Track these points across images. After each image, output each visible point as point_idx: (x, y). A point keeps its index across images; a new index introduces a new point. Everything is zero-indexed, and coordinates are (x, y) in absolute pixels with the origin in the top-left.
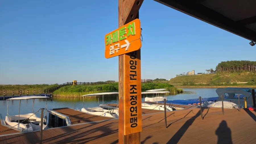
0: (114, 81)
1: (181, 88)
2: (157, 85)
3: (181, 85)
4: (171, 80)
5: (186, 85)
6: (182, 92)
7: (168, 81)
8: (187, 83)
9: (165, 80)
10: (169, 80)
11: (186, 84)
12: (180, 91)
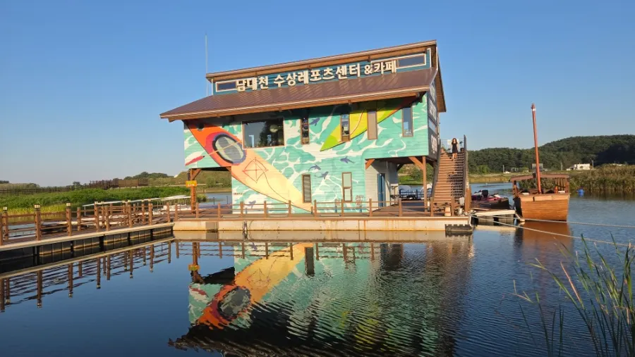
0: (6, 180)
1: (204, 193)
2: (162, 191)
3: (204, 188)
4: (180, 175)
5: (216, 186)
6: (204, 200)
7: (172, 177)
8: (217, 182)
9: (164, 176)
10: (176, 176)
11: (215, 184)
12: (202, 199)
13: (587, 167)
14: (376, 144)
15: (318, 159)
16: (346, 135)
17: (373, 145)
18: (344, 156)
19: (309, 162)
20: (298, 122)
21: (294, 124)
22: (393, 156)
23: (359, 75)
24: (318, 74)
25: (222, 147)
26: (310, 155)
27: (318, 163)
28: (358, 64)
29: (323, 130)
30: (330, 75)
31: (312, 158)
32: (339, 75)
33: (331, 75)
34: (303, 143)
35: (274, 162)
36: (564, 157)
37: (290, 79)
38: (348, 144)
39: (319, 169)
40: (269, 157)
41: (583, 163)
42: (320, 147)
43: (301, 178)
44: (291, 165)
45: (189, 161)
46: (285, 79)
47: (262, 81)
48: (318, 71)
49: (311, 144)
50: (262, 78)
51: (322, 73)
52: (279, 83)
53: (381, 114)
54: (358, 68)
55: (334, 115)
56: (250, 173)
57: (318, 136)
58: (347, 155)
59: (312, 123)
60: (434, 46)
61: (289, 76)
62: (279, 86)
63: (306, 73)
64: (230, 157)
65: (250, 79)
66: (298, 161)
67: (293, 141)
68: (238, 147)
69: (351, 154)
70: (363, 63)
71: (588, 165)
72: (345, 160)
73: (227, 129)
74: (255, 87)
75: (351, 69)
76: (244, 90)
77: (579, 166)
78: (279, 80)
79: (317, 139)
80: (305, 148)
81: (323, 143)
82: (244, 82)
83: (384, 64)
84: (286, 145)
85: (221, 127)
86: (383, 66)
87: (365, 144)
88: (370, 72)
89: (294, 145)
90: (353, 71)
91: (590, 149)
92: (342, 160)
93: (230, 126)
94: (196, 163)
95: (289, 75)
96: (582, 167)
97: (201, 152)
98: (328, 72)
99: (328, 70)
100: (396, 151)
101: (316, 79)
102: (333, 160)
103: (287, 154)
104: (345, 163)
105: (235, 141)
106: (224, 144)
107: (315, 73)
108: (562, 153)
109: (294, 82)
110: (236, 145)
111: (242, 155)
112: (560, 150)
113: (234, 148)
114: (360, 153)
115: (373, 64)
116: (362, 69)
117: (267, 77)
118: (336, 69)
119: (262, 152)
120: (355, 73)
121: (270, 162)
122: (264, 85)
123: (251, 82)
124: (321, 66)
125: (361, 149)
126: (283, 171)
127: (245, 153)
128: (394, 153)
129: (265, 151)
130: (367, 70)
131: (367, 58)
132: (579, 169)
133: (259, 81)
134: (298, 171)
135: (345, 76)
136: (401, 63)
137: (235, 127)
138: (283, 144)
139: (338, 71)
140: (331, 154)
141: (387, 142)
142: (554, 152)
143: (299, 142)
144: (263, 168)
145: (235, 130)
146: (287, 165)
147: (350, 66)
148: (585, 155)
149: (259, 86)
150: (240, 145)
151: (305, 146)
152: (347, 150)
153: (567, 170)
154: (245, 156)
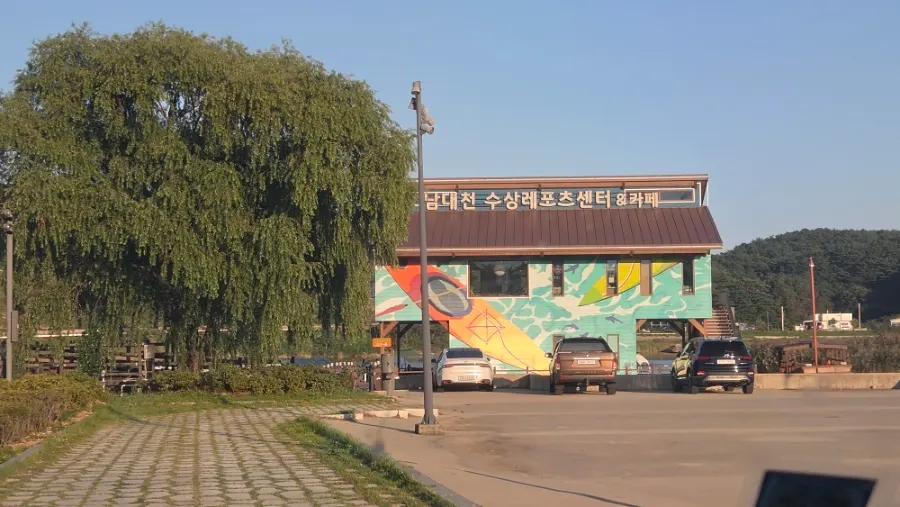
13: (844, 320)
14: (651, 301)
15: (575, 316)
16: (613, 287)
17: (647, 302)
18: (609, 314)
19: (563, 319)
20: (549, 267)
21: (544, 270)
22: (671, 317)
23: (609, 206)
24: (551, 198)
25: (437, 293)
26: (564, 310)
27: (576, 321)
28: (608, 192)
29: (583, 279)
30: (567, 201)
31: (568, 315)
32: (582, 203)
33: (569, 201)
34: (555, 295)
35: (514, 316)
36: (789, 291)
37: (509, 200)
38: (615, 299)
39: (577, 328)
40: (507, 310)
41: (835, 310)
42: (578, 301)
43: (551, 339)
44: (538, 322)
45: (381, 311)
46: (502, 199)
47: (466, 198)
48: (551, 193)
49: (566, 296)
50: (465, 195)
51: (557, 197)
52: (493, 204)
53: (657, 266)
54: (608, 196)
55: (597, 262)
56: (477, 330)
57: (576, 286)
58: (615, 312)
59: (568, 270)
60: (704, 182)
61: (509, 196)
62: (493, 208)
63: (534, 194)
64: (447, 307)
65: (447, 193)
66: (548, 318)
67: (541, 291)
68: (460, 295)
69: (619, 312)
70: (615, 190)
71: (848, 317)
72: (612, 319)
73: (444, 269)
74: (454, 205)
75: (598, 197)
76: (436, 208)
77: (827, 317)
78: (493, 199)
79: (574, 290)
80: (558, 301)
81: (582, 296)
82: (437, 197)
83: (643, 196)
84: (531, 295)
85: (435, 266)
86: (641, 198)
87: (638, 300)
88: (624, 203)
89: (543, 297)
90: (601, 199)
91: (854, 270)
92: (608, 318)
93: (450, 266)
94: (393, 313)
95: (509, 194)
96: (832, 322)
97: (402, 298)
98: (566, 197)
99: (566, 195)
100: (674, 311)
101: (548, 204)
102: (595, 318)
103: (533, 308)
104: (610, 322)
105: (456, 287)
106: (440, 289)
107: (548, 196)
108: (782, 278)
109: (516, 206)
110: (457, 292)
111: (466, 306)
112: (776, 269)
113: (454, 297)
114: (630, 311)
115: (628, 193)
116: (614, 198)
117: (473, 194)
118: (577, 195)
119: (496, 303)
120: (604, 202)
121: (509, 315)
122: (470, 205)
123: (448, 199)
124: (558, 187)
125: (631, 306)
126: (526, 329)
127: (470, 303)
128: (672, 313)
129: (499, 302)
130: (620, 200)
131: (620, 185)
132: (825, 326)
133: (460, 198)
134: (548, 330)
135: (588, 204)
136: (664, 196)
137: (457, 267)
138: (527, 294)
139: (580, 197)
140: (593, 310)
141: (665, 300)
142: (761, 272)
143: (549, 293)
144: (497, 325)
145: (457, 271)
146: (532, 321)
147: (598, 193)
148: (840, 286)
149: (460, 205)
150: (464, 292)
151: (557, 298)
152: (613, 307)
153: (797, 328)
154: (470, 307)
